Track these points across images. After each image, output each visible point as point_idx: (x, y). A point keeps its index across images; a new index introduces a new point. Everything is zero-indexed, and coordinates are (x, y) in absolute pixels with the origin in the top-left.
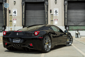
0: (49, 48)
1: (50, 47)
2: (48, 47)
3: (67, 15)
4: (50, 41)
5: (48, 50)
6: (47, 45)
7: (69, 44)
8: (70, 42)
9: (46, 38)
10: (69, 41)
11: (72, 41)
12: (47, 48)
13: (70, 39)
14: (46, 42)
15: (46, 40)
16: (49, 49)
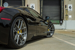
0: (23, 40)
1: (25, 38)
2: (21, 38)
3: (42, 9)
4: (25, 28)
5: (21, 44)
6: (20, 35)
7: (50, 34)
8: (51, 33)
9: (18, 21)
10: (50, 31)
11: (54, 31)
12: (19, 41)
13: (52, 28)
14: (17, 29)
15: (17, 24)
16: (24, 42)
